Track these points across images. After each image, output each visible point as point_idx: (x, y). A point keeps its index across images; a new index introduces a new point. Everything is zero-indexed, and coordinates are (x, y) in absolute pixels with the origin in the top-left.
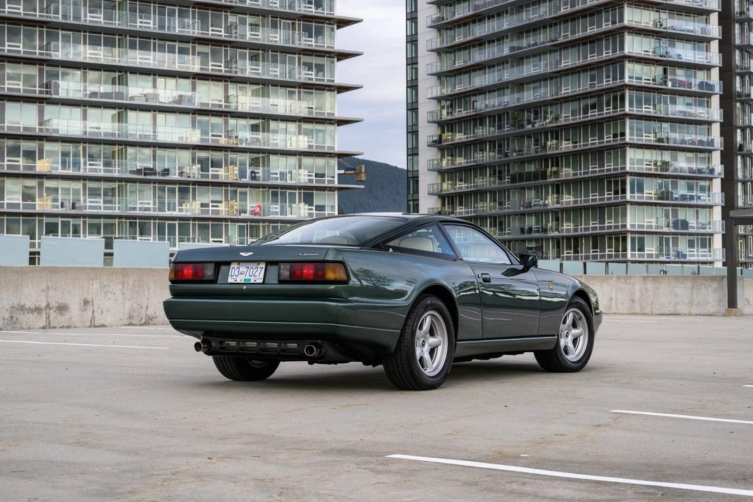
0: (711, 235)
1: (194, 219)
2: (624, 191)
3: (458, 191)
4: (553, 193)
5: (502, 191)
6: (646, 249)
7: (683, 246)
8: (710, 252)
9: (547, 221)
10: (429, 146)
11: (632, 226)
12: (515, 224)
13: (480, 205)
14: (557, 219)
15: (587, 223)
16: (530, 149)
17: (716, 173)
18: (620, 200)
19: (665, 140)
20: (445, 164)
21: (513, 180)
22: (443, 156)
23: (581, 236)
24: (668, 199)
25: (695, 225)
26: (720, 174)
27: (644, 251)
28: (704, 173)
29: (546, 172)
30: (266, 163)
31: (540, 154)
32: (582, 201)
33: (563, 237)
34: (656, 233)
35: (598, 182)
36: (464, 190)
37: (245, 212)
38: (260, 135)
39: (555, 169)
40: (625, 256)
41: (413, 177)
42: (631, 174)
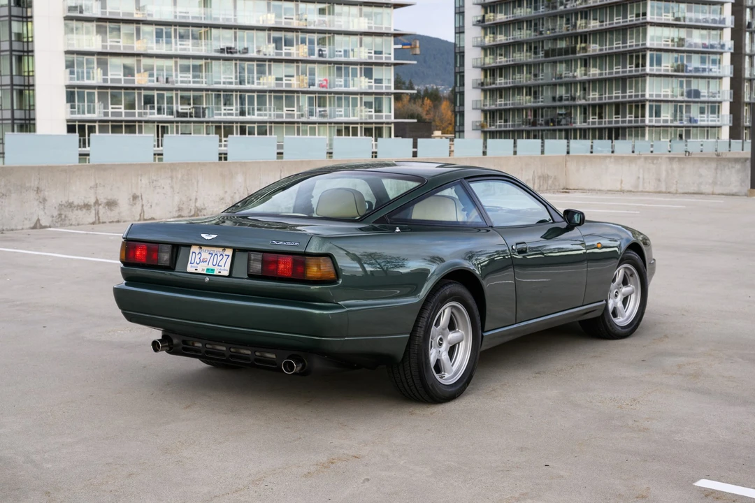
0: (720, 102)
1: (271, 91)
2: (644, 65)
3: (498, 64)
4: (581, 66)
5: (537, 65)
6: (662, 115)
7: (694, 111)
8: (718, 117)
9: (576, 91)
10: (474, 25)
11: (651, 95)
12: (548, 93)
13: (517, 76)
14: (585, 89)
15: (611, 92)
16: (562, 27)
17: (726, 48)
18: (640, 73)
19: (682, 19)
20: (488, 40)
21: (547, 54)
22: (486, 34)
23: (605, 104)
24: (683, 71)
25: (706, 94)
26: (730, 49)
27: (660, 117)
28: (716, 48)
29: (575, 47)
30: (331, 42)
31: (570, 32)
32: (607, 73)
33: (589, 105)
34: (671, 101)
35: (621, 57)
36: (503, 64)
37: (313, 85)
38: (326, 18)
39: (583, 45)
40: (643, 121)
41: (460, 53)
42: (651, 49)
